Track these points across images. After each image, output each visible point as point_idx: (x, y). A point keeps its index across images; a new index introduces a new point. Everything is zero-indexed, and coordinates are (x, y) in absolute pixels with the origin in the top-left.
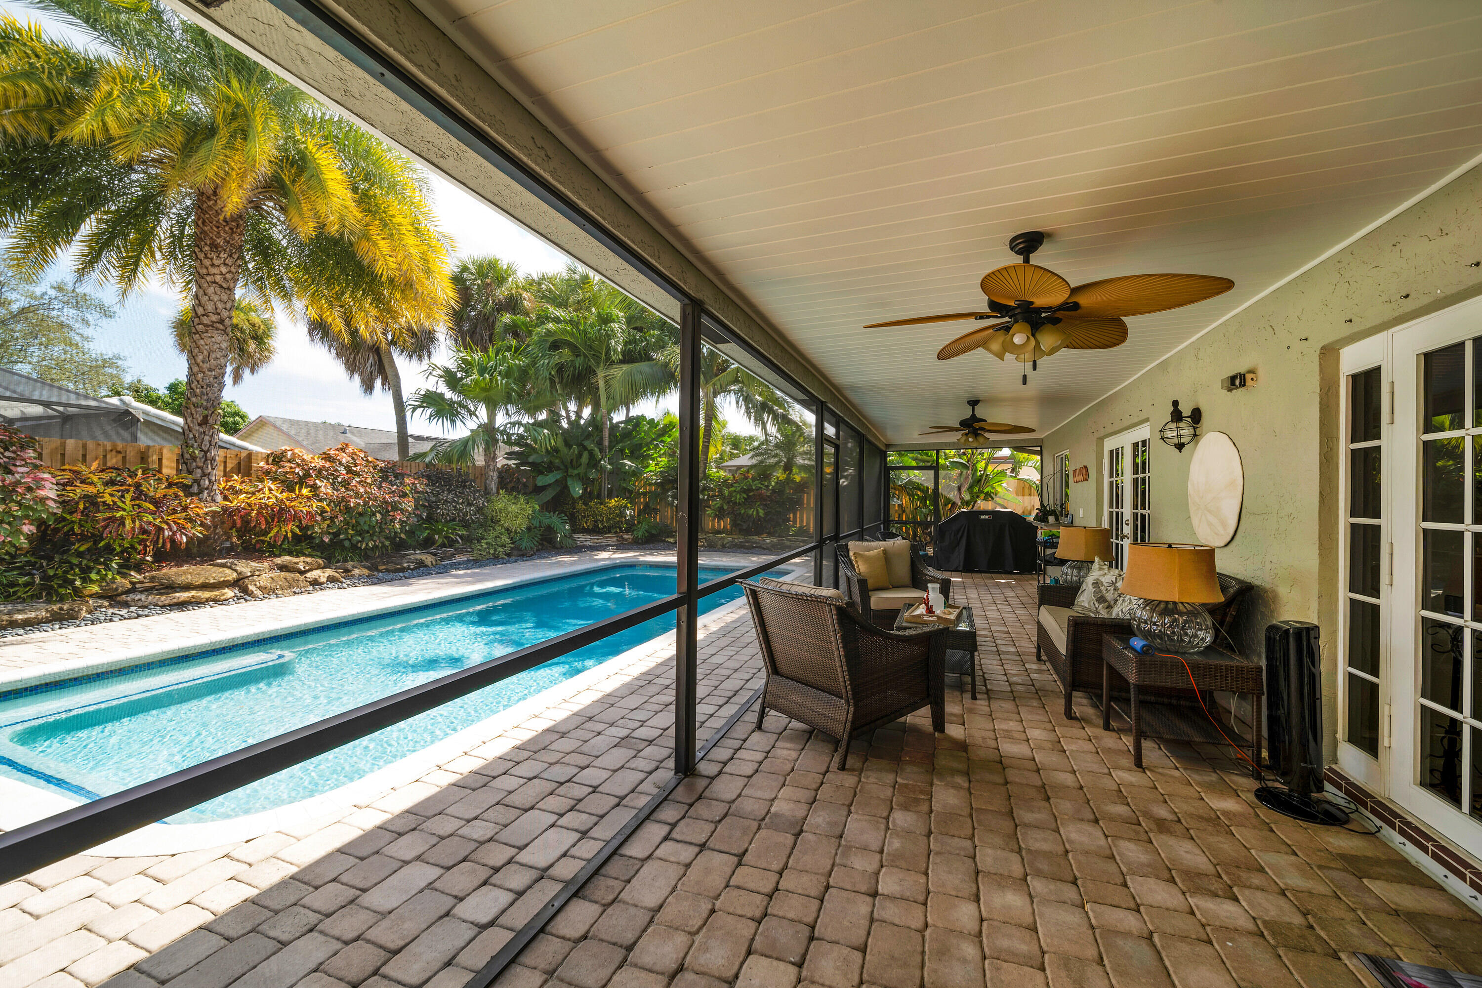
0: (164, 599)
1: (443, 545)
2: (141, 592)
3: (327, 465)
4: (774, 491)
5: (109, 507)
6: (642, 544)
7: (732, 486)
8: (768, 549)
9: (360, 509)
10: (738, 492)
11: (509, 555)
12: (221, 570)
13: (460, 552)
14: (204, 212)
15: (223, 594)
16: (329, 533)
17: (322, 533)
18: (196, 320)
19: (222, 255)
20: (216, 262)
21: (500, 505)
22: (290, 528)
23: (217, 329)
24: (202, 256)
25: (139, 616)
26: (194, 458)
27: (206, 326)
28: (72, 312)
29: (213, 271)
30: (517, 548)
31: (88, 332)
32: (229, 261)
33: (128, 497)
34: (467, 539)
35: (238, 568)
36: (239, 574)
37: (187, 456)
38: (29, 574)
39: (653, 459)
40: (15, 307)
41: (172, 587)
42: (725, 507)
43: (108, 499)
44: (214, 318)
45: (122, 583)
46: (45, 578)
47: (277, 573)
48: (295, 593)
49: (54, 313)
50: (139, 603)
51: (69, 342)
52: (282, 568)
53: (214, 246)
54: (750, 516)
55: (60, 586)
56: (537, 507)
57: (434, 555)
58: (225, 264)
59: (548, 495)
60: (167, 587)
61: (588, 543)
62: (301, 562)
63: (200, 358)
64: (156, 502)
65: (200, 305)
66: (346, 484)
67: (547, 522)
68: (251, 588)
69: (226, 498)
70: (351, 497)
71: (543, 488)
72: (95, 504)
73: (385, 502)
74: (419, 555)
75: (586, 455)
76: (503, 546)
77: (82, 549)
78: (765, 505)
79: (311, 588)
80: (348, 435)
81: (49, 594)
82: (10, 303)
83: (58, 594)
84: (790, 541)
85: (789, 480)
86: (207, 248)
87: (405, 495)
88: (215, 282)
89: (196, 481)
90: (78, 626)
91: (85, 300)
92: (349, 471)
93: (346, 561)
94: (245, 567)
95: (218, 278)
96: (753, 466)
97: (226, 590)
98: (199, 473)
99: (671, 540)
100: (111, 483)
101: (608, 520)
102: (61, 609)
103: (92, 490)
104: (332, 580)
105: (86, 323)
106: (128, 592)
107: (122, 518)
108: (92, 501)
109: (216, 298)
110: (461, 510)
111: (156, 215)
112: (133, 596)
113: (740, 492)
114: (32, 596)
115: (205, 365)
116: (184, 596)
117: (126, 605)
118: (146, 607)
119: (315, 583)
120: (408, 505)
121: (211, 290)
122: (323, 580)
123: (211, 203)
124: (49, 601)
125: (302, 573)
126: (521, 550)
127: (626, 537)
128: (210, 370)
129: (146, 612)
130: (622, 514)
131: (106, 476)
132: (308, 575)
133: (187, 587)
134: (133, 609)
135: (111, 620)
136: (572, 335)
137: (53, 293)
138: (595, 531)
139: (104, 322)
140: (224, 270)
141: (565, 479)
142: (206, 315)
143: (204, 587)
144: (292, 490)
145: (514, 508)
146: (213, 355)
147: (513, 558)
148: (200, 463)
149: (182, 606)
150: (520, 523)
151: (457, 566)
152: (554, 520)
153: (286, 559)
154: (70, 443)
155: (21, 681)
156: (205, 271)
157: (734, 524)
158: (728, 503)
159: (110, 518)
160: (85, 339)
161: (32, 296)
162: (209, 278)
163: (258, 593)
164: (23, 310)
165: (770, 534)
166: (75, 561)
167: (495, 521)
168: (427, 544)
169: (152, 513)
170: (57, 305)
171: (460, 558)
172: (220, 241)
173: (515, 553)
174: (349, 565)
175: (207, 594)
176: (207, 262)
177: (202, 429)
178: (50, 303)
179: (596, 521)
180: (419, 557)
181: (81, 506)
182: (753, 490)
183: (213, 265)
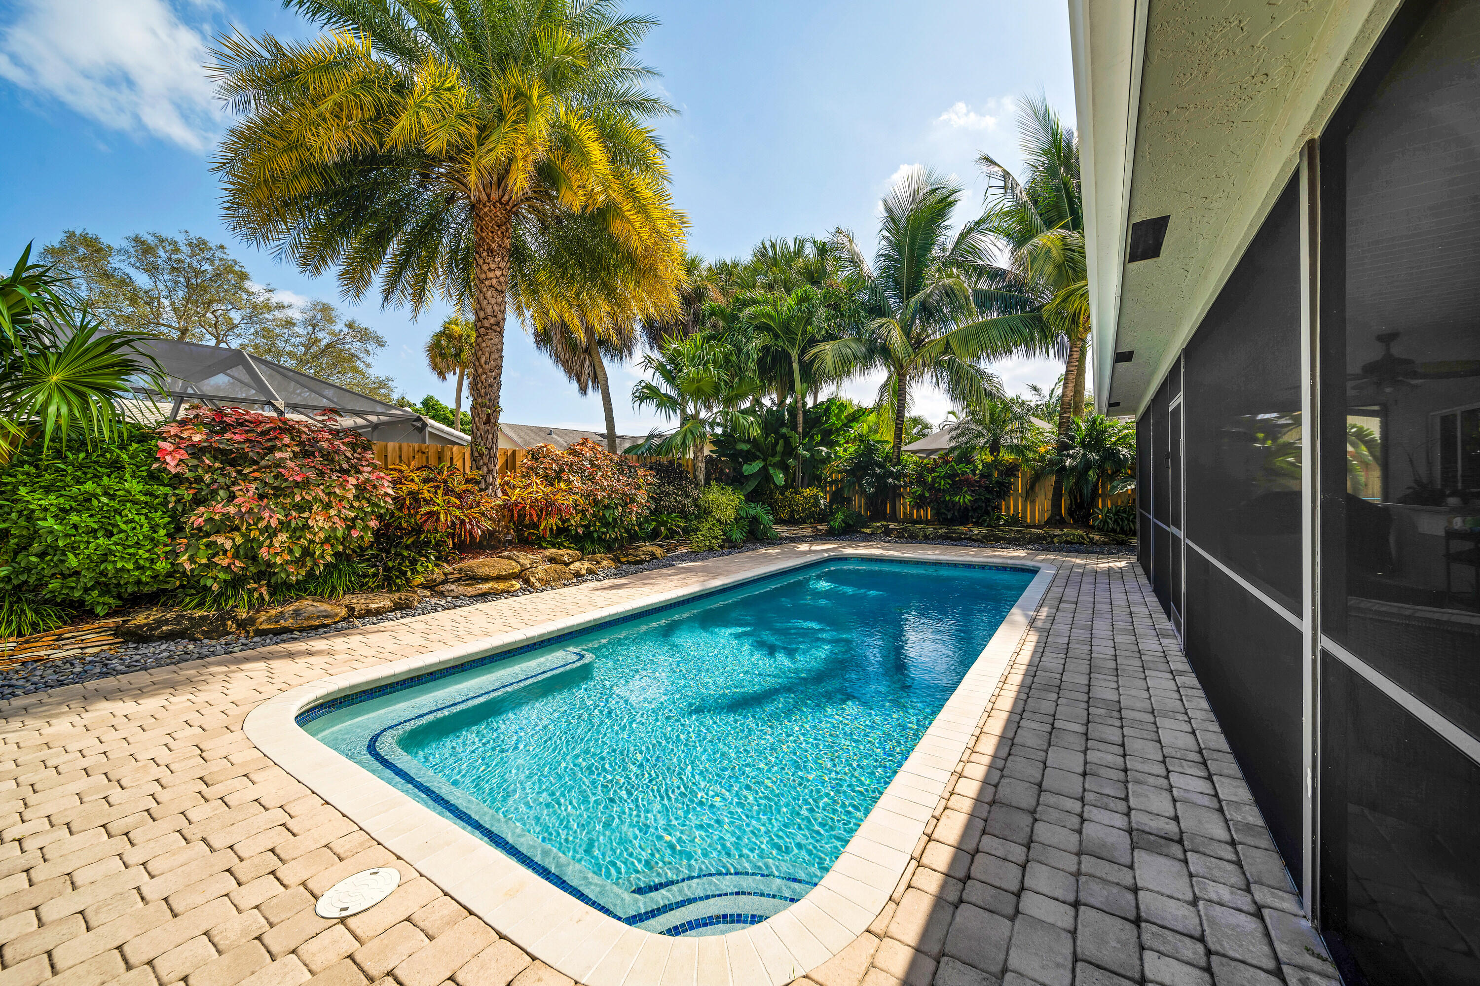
0: (471, 590)
1: (666, 537)
2: (452, 583)
3: (576, 459)
4: (982, 476)
5: (428, 502)
6: (839, 535)
7: (933, 470)
8: (978, 540)
9: (606, 502)
10: (942, 478)
11: (722, 547)
12: (508, 562)
13: (681, 543)
14: (481, 219)
15: (513, 586)
16: (582, 526)
17: (576, 526)
18: (479, 324)
19: (497, 259)
20: (493, 266)
21: (711, 497)
22: (553, 521)
23: (495, 331)
24: (481, 262)
25: (455, 607)
26: (481, 455)
27: (487, 328)
28: (356, 344)
29: (491, 275)
30: (728, 540)
31: (369, 360)
32: (502, 265)
33: (440, 492)
34: (686, 531)
35: (521, 561)
36: (522, 566)
37: (476, 454)
38: (375, 566)
39: (840, 446)
40: (324, 343)
41: (473, 579)
42: (927, 495)
43: (426, 495)
44: (492, 320)
45: (438, 574)
46: (387, 569)
47: (548, 566)
48: (565, 585)
49: (347, 346)
50: (452, 594)
51: (357, 371)
52: (552, 560)
53: (490, 251)
54: (954, 504)
55: (397, 577)
56: (742, 497)
57: (661, 546)
58: (499, 268)
59: (751, 486)
60: (470, 579)
61: (785, 535)
62: (565, 553)
63: (483, 360)
64: (459, 497)
65: (481, 309)
66: (591, 478)
67: (753, 512)
68: (533, 579)
69: (505, 493)
70: (597, 490)
71: (748, 478)
72: (417, 500)
73: (625, 494)
74: (648, 547)
75: (781, 442)
76: (716, 538)
77: (409, 542)
78: (973, 491)
79: (575, 580)
80: (554, 436)
81: (389, 585)
82: (320, 341)
83: (396, 584)
84: (1002, 531)
85: (996, 463)
86: (485, 254)
87: (639, 487)
88: (492, 286)
89: (484, 477)
90: (414, 616)
91: (366, 334)
92: (592, 464)
93: (594, 553)
94: (526, 558)
95: (494, 281)
96: (952, 450)
97: (514, 582)
98: (485, 469)
99: (868, 531)
100: (426, 480)
101: (804, 510)
102: (400, 599)
103: (414, 487)
104: (590, 572)
105: (367, 352)
106: (444, 582)
107: (438, 513)
108: (414, 496)
109: (493, 301)
110: (680, 502)
111: (439, 231)
112: (448, 587)
113: (944, 478)
114: (377, 587)
115: (487, 367)
116: (485, 587)
117: (442, 595)
118: (457, 597)
119: (578, 575)
120: (642, 497)
121: (489, 294)
122: (584, 572)
123: (486, 210)
124: (390, 591)
125: (567, 565)
126: (731, 541)
127: (819, 527)
128: (491, 371)
129: (459, 603)
130: (816, 504)
131: (424, 474)
132: (571, 567)
133: (486, 579)
134: (449, 599)
135: (436, 611)
136: (771, 317)
137: (346, 330)
138: (791, 521)
139: (379, 350)
140: (498, 273)
141: (765, 469)
142: (486, 318)
143: (499, 578)
144: (552, 485)
145: (724, 499)
146: (493, 357)
147: (725, 550)
148: (486, 460)
149: (484, 596)
150: (729, 514)
151: (683, 558)
152: (757, 510)
153: (551, 551)
154: (391, 445)
155: (394, 675)
156: (484, 276)
157: (938, 513)
158: (930, 489)
159: (428, 513)
160: (368, 365)
161: (333, 333)
162: (487, 283)
163: (537, 584)
164: (329, 346)
165: (977, 524)
166: (406, 554)
167: (707, 512)
168: (654, 536)
169: (458, 508)
170: (349, 339)
171: (683, 550)
172: (494, 246)
173: (727, 545)
174: (598, 556)
175: (501, 586)
176: (485, 267)
177: (487, 427)
178: (344, 338)
179: (792, 512)
180: (650, 549)
181: (408, 502)
182: (958, 475)
183: (490, 270)
